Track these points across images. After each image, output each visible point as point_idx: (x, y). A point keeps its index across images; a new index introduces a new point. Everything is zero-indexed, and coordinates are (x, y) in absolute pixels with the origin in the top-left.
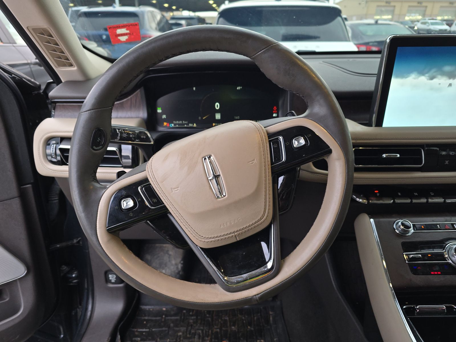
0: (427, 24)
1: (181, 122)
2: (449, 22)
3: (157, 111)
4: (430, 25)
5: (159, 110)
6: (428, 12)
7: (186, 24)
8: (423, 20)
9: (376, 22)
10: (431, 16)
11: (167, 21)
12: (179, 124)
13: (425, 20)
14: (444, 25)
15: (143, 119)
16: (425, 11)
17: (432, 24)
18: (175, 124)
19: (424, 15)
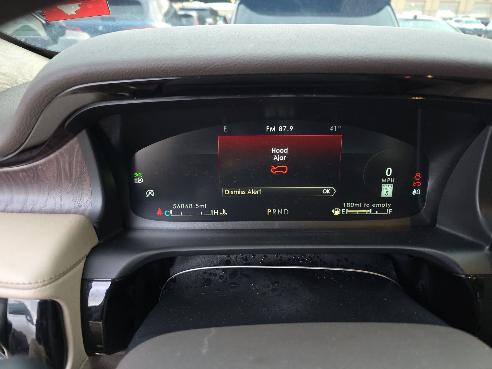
0: (461, 22)
1: (191, 205)
2: (485, 21)
3: (134, 180)
4: (464, 23)
5: (138, 177)
6: (461, 8)
7: (198, 15)
8: (456, 17)
9: (415, 17)
10: (464, 13)
11: (175, 12)
12: (185, 211)
13: (458, 17)
14: (479, 23)
15: (89, 217)
16: (458, 7)
17: (467, 22)
18: (176, 211)
19: (457, 12)
